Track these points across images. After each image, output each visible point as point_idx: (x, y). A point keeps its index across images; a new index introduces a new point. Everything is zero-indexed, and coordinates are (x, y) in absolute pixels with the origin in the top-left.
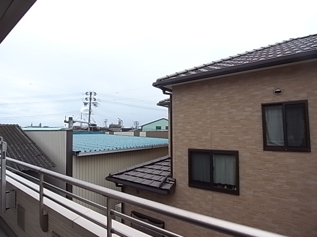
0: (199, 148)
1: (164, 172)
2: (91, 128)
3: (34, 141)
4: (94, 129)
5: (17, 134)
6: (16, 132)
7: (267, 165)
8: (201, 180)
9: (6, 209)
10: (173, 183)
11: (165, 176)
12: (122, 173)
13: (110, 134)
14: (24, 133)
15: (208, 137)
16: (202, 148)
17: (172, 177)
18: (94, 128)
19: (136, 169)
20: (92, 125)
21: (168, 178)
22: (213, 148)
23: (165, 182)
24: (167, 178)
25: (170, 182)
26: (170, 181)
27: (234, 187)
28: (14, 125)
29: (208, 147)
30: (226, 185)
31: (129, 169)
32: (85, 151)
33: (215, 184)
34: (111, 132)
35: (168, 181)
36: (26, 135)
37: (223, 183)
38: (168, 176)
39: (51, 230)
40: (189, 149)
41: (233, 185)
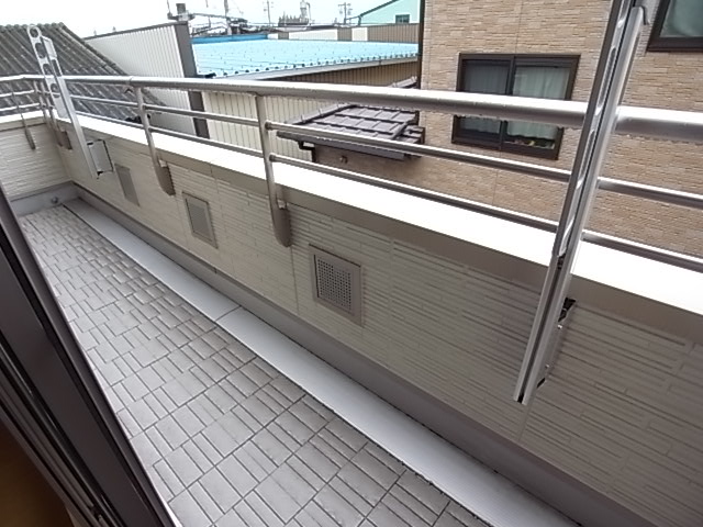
0: (485, 51)
1: (402, 115)
2: (233, 29)
3: (110, 59)
4: (240, 30)
5: (69, 46)
6: (65, 42)
7: (641, 90)
8: (481, 129)
9: (99, 173)
10: (418, 135)
11: (401, 123)
12: (310, 121)
13: (280, 38)
14: (83, 43)
15: (512, 21)
16: (492, 51)
17: (417, 124)
18: (240, 28)
19: (340, 110)
20: (235, 22)
21: (409, 127)
22: (521, 49)
23: (401, 135)
24: (405, 127)
25: (413, 135)
26: (411, 132)
27: (552, 141)
28: (54, 25)
29: (508, 46)
30: (533, 139)
31: (326, 112)
32: (225, 74)
33: (511, 136)
34: (283, 36)
35: (407, 133)
36: (88, 47)
37: (527, 135)
38: (410, 123)
39: (178, 190)
40: (460, 55)
41: (551, 138)
